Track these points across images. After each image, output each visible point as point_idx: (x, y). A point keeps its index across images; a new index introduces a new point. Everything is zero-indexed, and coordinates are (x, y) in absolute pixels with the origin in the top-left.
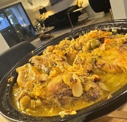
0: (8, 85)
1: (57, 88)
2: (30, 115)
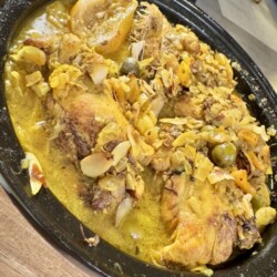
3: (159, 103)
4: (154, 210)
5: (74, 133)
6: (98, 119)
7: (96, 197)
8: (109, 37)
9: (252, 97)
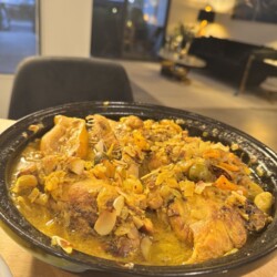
0: (25, 135)
1: (81, 199)
2: (18, 207)
3: (134, 168)
4: (171, 237)
5: (79, 211)
6: (91, 191)
7: (119, 246)
8: (75, 149)
9: (205, 134)
